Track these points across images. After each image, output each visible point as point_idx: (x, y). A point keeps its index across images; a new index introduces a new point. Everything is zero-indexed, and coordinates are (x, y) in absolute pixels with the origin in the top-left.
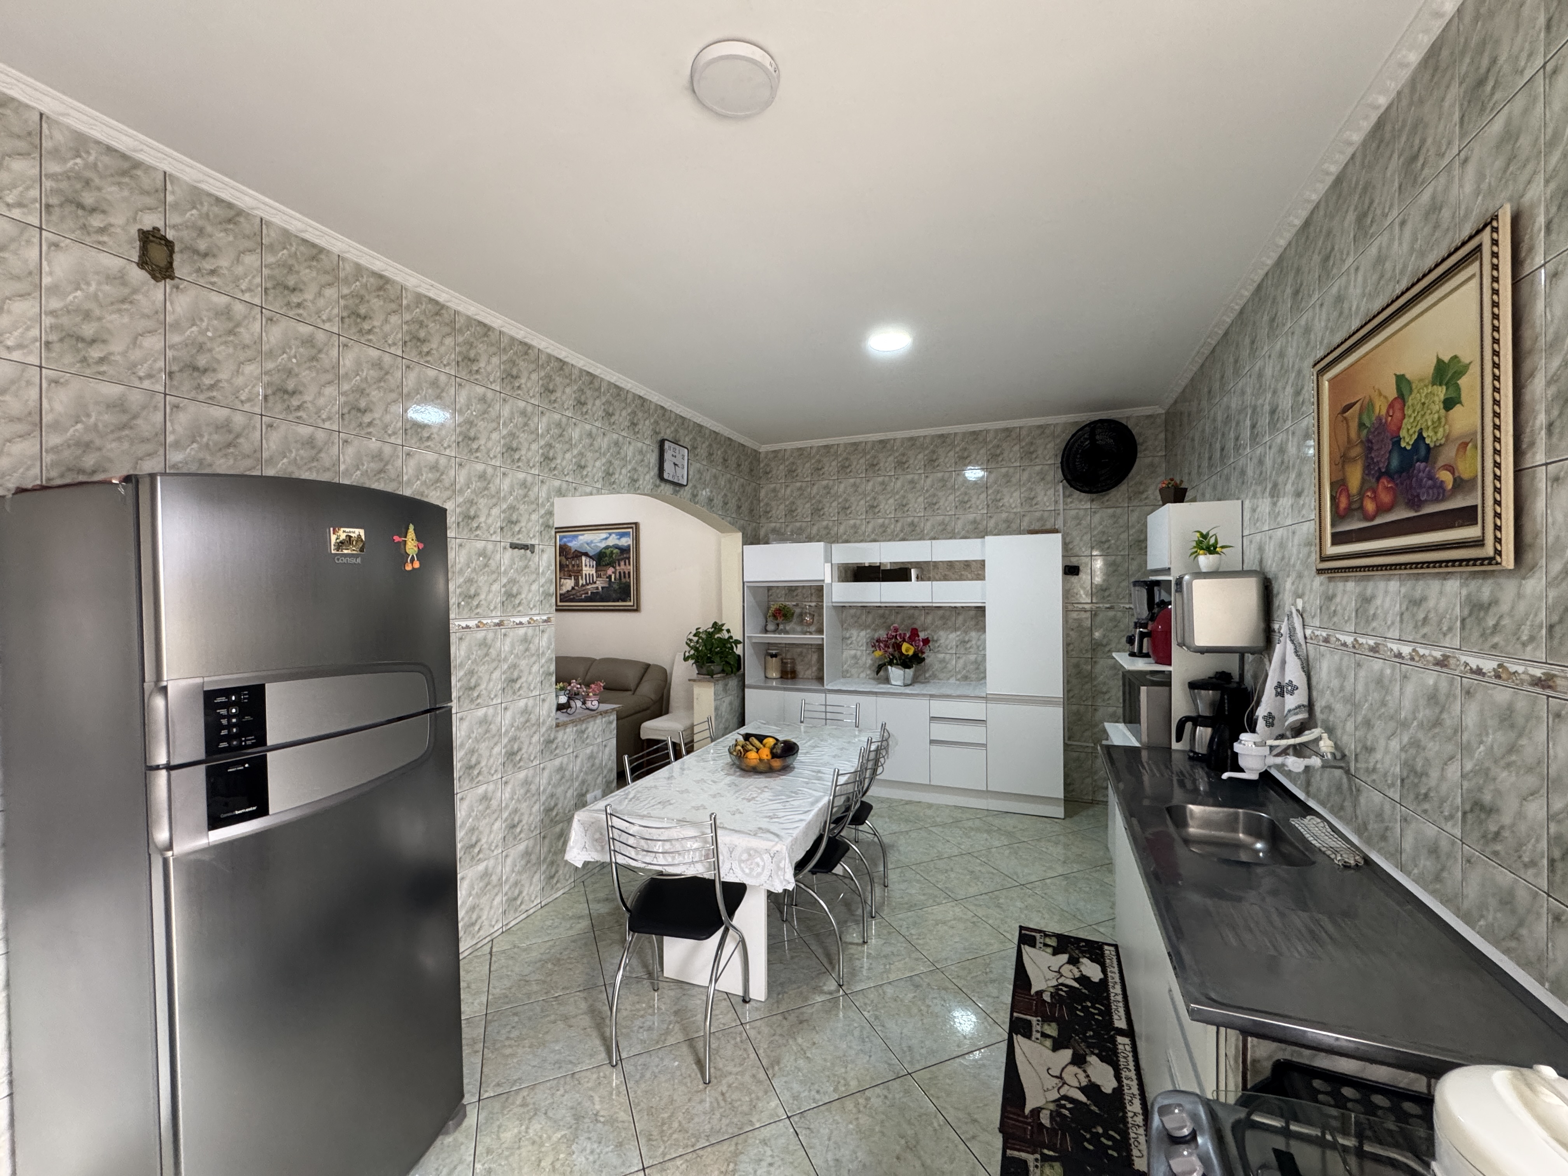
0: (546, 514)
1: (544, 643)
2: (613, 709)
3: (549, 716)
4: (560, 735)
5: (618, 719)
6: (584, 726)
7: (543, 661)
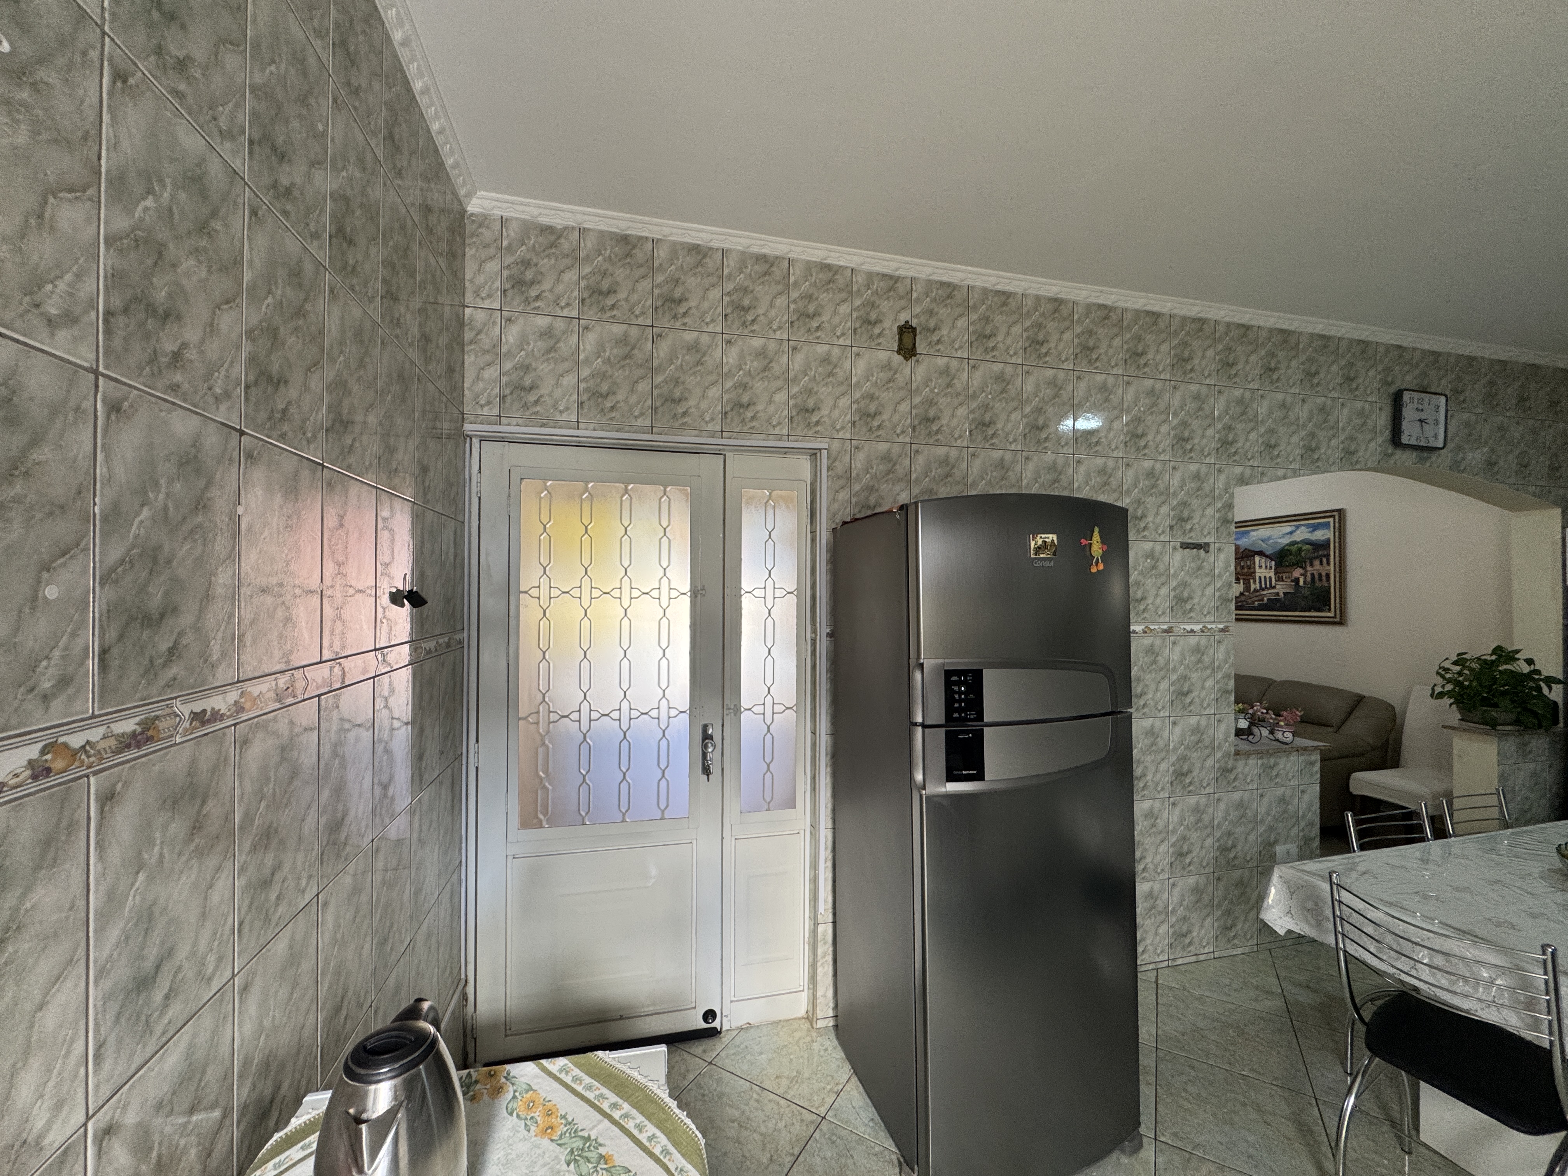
0: (1224, 507)
1: (1220, 655)
2: (1316, 748)
3: (1226, 740)
4: (1240, 764)
5: (1322, 760)
6: (1272, 761)
7: (1220, 675)
